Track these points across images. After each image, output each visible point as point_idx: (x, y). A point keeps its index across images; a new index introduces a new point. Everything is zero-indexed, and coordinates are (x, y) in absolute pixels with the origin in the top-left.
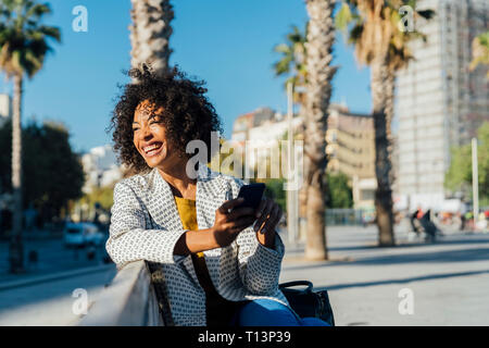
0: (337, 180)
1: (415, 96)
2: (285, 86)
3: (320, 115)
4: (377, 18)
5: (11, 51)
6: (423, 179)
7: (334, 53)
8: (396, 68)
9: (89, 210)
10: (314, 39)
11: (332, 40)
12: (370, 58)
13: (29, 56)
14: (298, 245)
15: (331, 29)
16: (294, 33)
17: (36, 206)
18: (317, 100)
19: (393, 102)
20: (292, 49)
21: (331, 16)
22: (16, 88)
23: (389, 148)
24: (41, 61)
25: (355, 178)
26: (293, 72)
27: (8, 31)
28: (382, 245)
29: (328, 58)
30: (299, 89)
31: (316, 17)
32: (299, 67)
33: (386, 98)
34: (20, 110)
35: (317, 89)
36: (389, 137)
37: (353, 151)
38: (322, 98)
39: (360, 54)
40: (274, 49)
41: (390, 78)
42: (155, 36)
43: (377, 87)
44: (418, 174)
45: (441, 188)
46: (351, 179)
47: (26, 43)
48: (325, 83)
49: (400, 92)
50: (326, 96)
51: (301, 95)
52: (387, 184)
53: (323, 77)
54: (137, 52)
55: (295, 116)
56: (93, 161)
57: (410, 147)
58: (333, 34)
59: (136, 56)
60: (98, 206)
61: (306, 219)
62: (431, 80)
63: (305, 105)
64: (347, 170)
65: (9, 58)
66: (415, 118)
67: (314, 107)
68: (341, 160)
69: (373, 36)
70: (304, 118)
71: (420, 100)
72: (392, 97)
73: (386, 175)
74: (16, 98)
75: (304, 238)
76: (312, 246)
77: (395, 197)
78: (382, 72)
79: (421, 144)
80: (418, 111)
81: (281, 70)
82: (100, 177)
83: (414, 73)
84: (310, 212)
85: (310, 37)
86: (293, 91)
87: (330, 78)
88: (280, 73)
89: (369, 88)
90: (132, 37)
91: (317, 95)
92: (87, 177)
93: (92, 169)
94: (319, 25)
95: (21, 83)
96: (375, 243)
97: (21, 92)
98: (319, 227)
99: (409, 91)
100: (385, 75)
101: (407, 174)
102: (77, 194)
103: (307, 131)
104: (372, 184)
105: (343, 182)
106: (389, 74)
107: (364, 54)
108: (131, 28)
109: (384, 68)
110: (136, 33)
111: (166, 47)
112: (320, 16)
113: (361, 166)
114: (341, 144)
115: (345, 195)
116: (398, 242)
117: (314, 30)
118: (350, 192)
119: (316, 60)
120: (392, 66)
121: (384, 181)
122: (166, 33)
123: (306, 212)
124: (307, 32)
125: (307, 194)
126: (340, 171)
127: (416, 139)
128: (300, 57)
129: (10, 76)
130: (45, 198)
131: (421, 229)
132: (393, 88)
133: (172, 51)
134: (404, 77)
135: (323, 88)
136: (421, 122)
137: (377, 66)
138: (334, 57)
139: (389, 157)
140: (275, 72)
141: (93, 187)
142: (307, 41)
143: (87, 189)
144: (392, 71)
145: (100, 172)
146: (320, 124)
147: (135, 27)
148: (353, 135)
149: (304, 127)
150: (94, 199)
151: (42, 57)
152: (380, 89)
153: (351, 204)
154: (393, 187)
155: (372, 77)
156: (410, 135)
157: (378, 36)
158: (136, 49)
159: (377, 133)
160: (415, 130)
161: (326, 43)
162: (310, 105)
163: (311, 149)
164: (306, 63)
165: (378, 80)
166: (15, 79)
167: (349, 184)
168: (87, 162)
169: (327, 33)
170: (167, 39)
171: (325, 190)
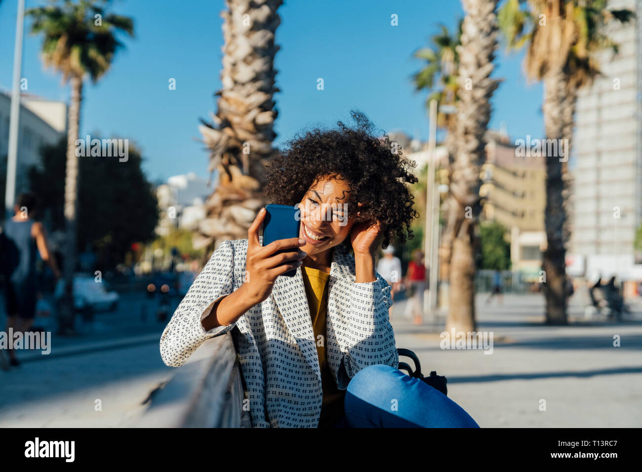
0: (490, 232)
1: (599, 124)
2: (427, 104)
3: (473, 144)
4: (556, 16)
5: (69, 45)
6: (606, 236)
7: (496, 61)
8: (579, 85)
9: (163, 258)
10: (470, 41)
11: (495, 43)
12: (543, 70)
13: (93, 53)
14: (438, 317)
15: (494, 29)
16: (441, 34)
17: (95, 249)
18: (471, 124)
19: (572, 131)
20: (438, 57)
21: (494, 11)
22: (74, 94)
23: (565, 193)
24: (108, 61)
25: (515, 231)
26: (439, 86)
27: (66, 19)
28: (550, 322)
29: (488, 67)
30: (446, 109)
31: (474, 11)
32: (447, 80)
33: (565, 125)
34: (79, 122)
35: (472, 109)
36: (565, 177)
37: (514, 194)
38: (477, 121)
39: (530, 65)
40: (414, 55)
41: (570, 99)
42: (256, 26)
43: (551, 110)
44: (599, 229)
45: (630, 248)
46: (510, 232)
47: (90, 36)
48: (483, 102)
49: (580, 119)
50: (482, 118)
51: (447, 117)
52: (560, 241)
53: (480, 93)
54: (231, 48)
55: (438, 145)
56: (172, 194)
57: (590, 192)
58: (496, 35)
59: (230, 54)
60: (175, 252)
61: (449, 282)
62: (622, 104)
63: (453, 130)
64: (505, 219)
65: (66, 54)
66: (599, 154)
67: (466, 133)
68: (497, 206)
69: (549, 41)
70: (451, 148)
71: (607, 130)
72: (572, 124)
73: (560, 228)
74: (74, 107)
75: (445, 308)
76: (455, 319)
77: (569, 258)
78: (559, 90)
79: (604, 190)
80: (603, 145)
81: (422, 83)
82: (179, 214)
83: (600, 94)
84: (456, 274)
85: (464, 39)
86: (438, 112)
87: (489, 95)
88: (420, 87)
89: (541, 111)
90: (225, 27)
91: (471, 117)
92: (162, 214)
93: (169, 205)
94: (478, 24)
95: (80, 88)
96: (541, 319)
97: (81, 99)
98: (466, 294)
99: (592, 117)
100: (562, 94)
101: (584, 229)
102: (149, 236)
103: (456, 165)
104: (539, 239)
105: (499, 236)
106: (568, 94)
107: (536, 65)
108: (224, 15)
109: (562, 85)
110: (231, 22)
111: (271, 42)
112: (480, 12)
113: (523, 215)
114: (497, 185)
115: (500, 252)
116: (572, 319)
117: (471, 29)
118: (507, 249)
119: (472, 69)
120: (573, 82)
121: (556, 235)
122: (271, 23)
123: (449, 273)
124: (461, 32)
125: (451, 248)
126: (495, 221)
127: (598, 182)
128: (448, 67)
129: (67, 79)
130: (107, 239)
131: (603, 303)
132: (573, 112)
133: (278, 48)
134: (587, 98)
135: (480, 107)
136: (606, 160)
137: (553, 82)
138: (496, 66)
139: (564, 203)
140: (413, 85)
141: (170, 227)
142: (460, 43)
143: (163, 229)
144: (572, 90)
145: (179, 208)
146: (474, 156)
147: (231, 13)
148: (515, 174)
149: (452, 159)
150: (171, 243)
151: (109, 55)
152: (555, 113)
153: (508, 265)
154: (568, 245)
155: (546, 96)
156: (590, 177)
157: (556, 41)
158: (230, 44)
159: (549, 172)
160: (598, 170)
161: (486, 48)
162: (460, 130)
163: (459, 189)
164: (457, 74)
165: (552, 100)
166: (74, 82)
167: (507, 238)
168: (163, 194)
169: (489, 34)
170: (273, 31)
171: (475, 244)
